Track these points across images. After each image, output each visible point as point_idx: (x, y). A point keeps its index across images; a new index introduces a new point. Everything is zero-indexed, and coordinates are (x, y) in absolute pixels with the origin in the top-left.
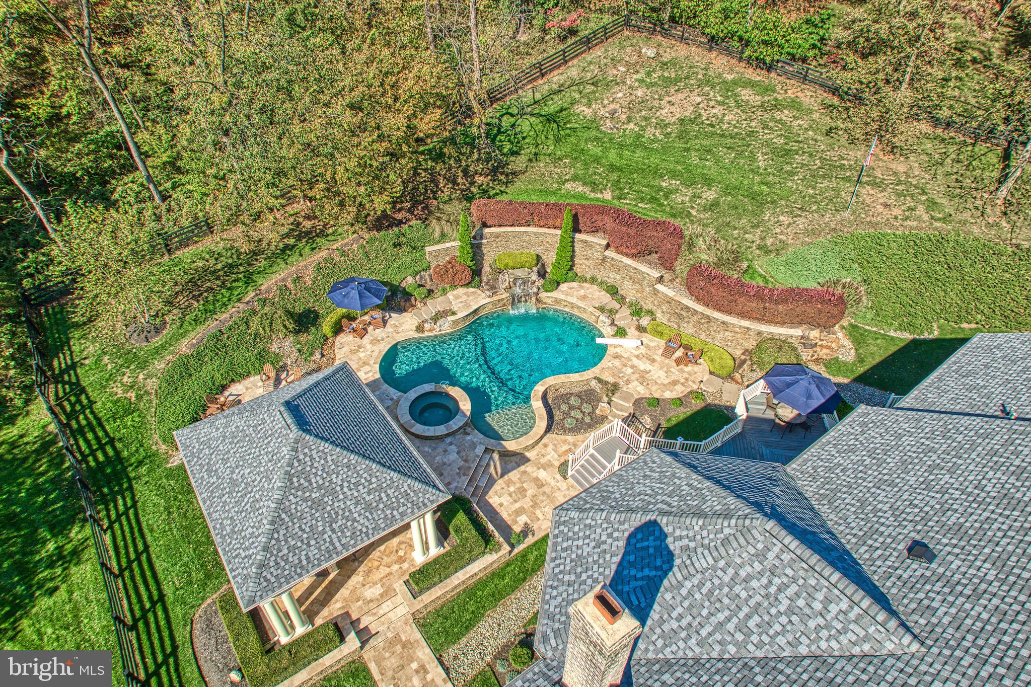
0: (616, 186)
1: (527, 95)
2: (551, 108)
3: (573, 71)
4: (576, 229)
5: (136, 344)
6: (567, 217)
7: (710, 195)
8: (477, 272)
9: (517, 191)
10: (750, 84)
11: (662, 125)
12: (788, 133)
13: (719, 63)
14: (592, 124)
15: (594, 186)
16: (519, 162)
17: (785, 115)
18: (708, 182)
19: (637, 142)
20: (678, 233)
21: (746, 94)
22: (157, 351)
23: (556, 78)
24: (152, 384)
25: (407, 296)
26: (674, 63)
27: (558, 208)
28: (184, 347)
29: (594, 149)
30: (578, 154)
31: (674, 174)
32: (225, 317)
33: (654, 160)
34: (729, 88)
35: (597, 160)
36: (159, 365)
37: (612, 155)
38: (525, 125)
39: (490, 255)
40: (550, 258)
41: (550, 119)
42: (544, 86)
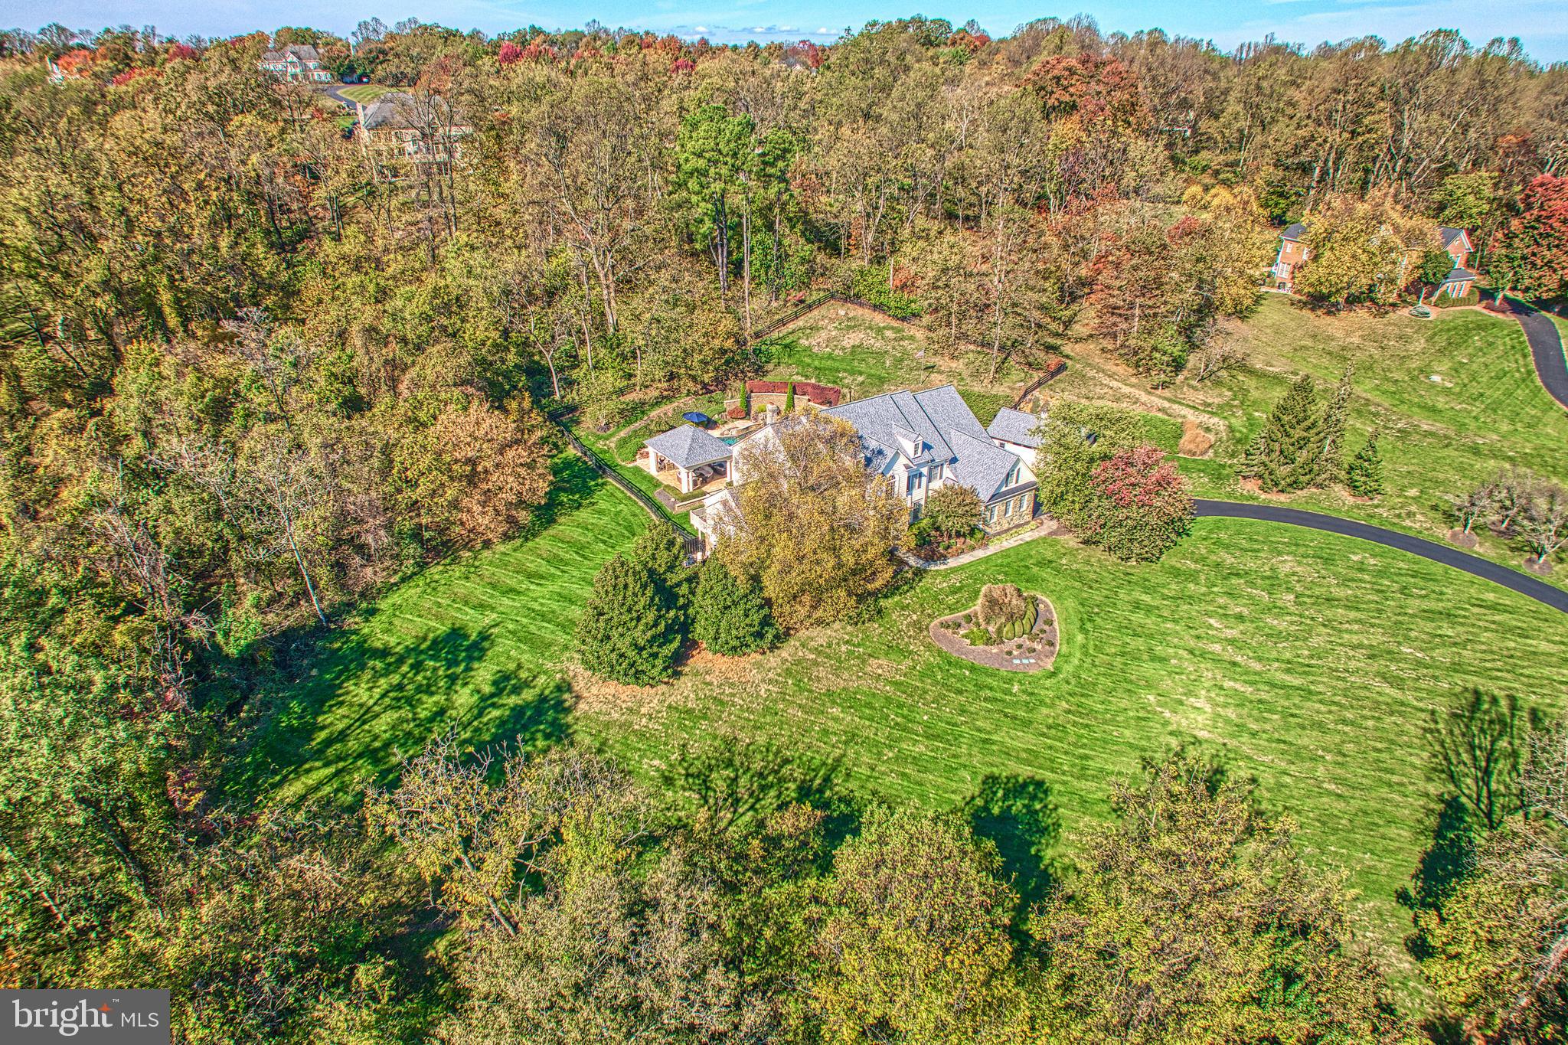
0: (818, 377)
1: (775, 335)
2: (787, 341)
3: (800, 323)
4: (795, 392)
5: (601, 433)
6: (789, 388)
7: (860, 379)
8: (748, 414)
9: (769, 378)
10: (892, 328)
11: (843, 349)
12: (905, 352)
13: (879, 319)
14: (809, 348)
15: (807, 377)
16: (770, 367)
17: (905, 343)
18: (861, 374)
19: (830, 357)
20: (838, 392)
21: (889, 334)
22: (612, 435)
23: (791, 326)
24: (613, 445)
25: (715, 423)
26: (854, 318)
27: (786, 384)
28: (622, 434)
29: (808, 360)
30: (799, 363)
31: (845, 371)
32: (638, 424)
33: (837, 364)
34: (880, 331)
35: (809, 365)
36: (614, 439)
37: (817, 363)
38: (773, 349)
39: (755, 406)
40: (783, 408)
41: (786, 346)
42: (784, 330)
